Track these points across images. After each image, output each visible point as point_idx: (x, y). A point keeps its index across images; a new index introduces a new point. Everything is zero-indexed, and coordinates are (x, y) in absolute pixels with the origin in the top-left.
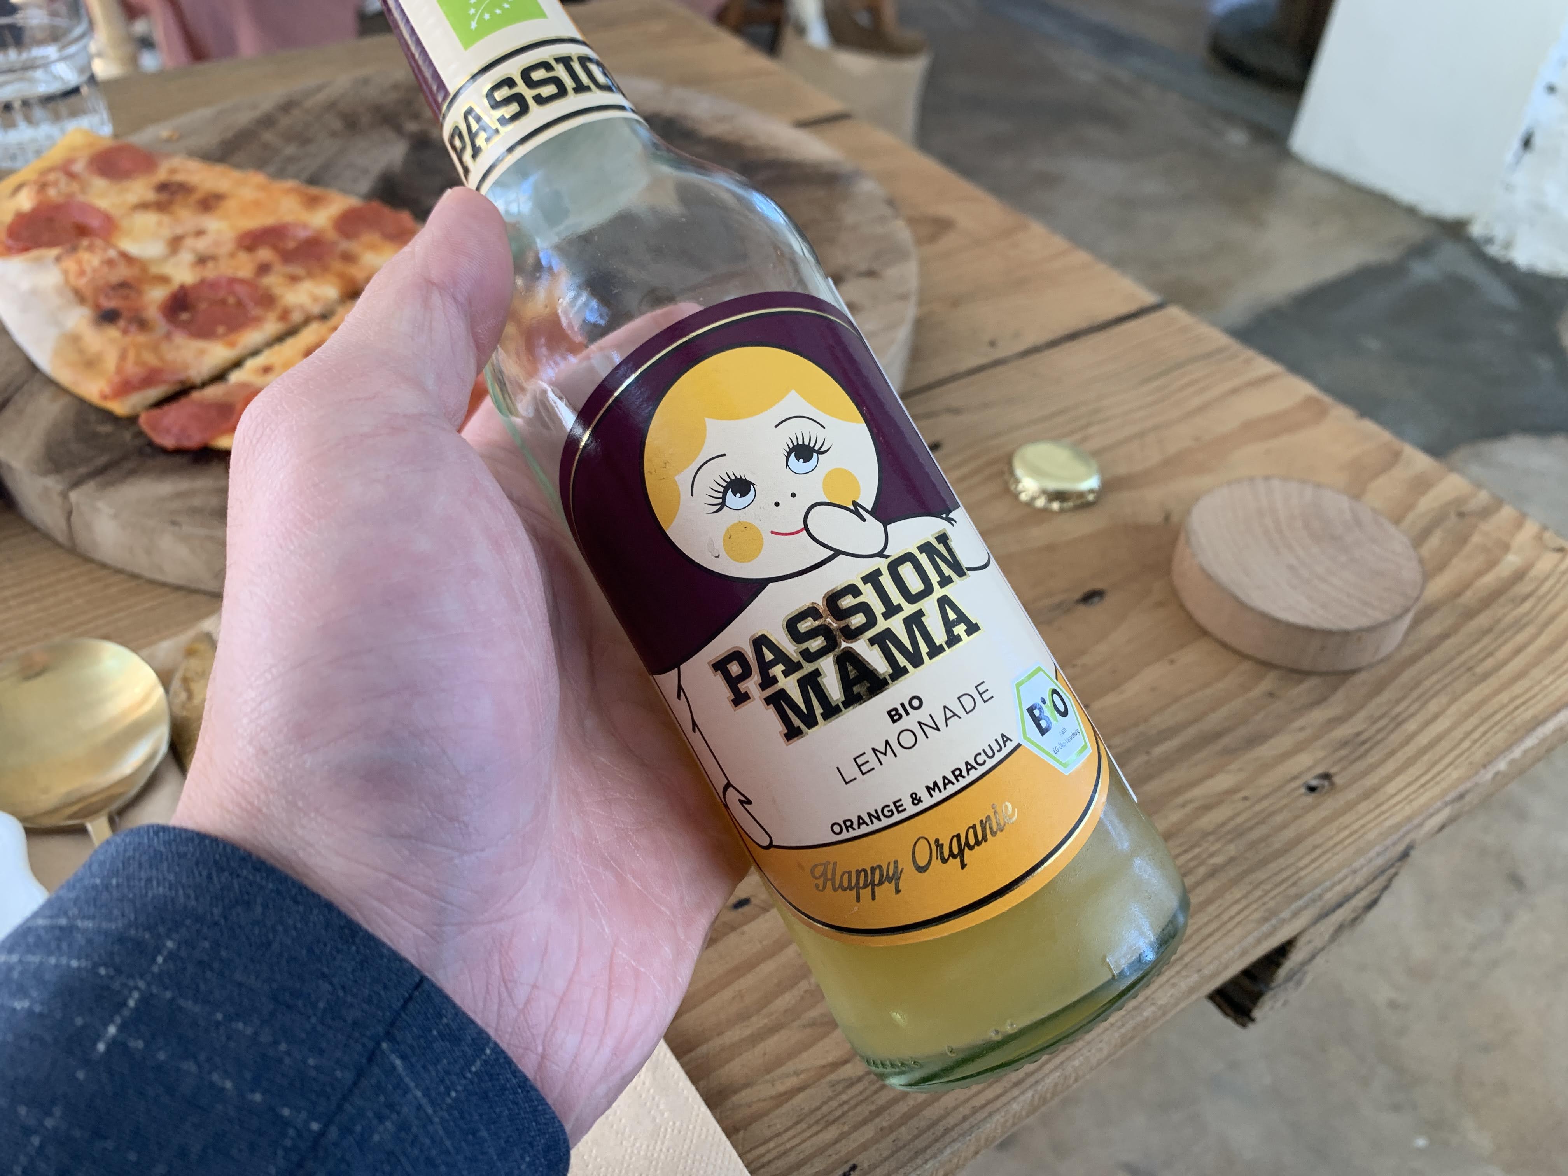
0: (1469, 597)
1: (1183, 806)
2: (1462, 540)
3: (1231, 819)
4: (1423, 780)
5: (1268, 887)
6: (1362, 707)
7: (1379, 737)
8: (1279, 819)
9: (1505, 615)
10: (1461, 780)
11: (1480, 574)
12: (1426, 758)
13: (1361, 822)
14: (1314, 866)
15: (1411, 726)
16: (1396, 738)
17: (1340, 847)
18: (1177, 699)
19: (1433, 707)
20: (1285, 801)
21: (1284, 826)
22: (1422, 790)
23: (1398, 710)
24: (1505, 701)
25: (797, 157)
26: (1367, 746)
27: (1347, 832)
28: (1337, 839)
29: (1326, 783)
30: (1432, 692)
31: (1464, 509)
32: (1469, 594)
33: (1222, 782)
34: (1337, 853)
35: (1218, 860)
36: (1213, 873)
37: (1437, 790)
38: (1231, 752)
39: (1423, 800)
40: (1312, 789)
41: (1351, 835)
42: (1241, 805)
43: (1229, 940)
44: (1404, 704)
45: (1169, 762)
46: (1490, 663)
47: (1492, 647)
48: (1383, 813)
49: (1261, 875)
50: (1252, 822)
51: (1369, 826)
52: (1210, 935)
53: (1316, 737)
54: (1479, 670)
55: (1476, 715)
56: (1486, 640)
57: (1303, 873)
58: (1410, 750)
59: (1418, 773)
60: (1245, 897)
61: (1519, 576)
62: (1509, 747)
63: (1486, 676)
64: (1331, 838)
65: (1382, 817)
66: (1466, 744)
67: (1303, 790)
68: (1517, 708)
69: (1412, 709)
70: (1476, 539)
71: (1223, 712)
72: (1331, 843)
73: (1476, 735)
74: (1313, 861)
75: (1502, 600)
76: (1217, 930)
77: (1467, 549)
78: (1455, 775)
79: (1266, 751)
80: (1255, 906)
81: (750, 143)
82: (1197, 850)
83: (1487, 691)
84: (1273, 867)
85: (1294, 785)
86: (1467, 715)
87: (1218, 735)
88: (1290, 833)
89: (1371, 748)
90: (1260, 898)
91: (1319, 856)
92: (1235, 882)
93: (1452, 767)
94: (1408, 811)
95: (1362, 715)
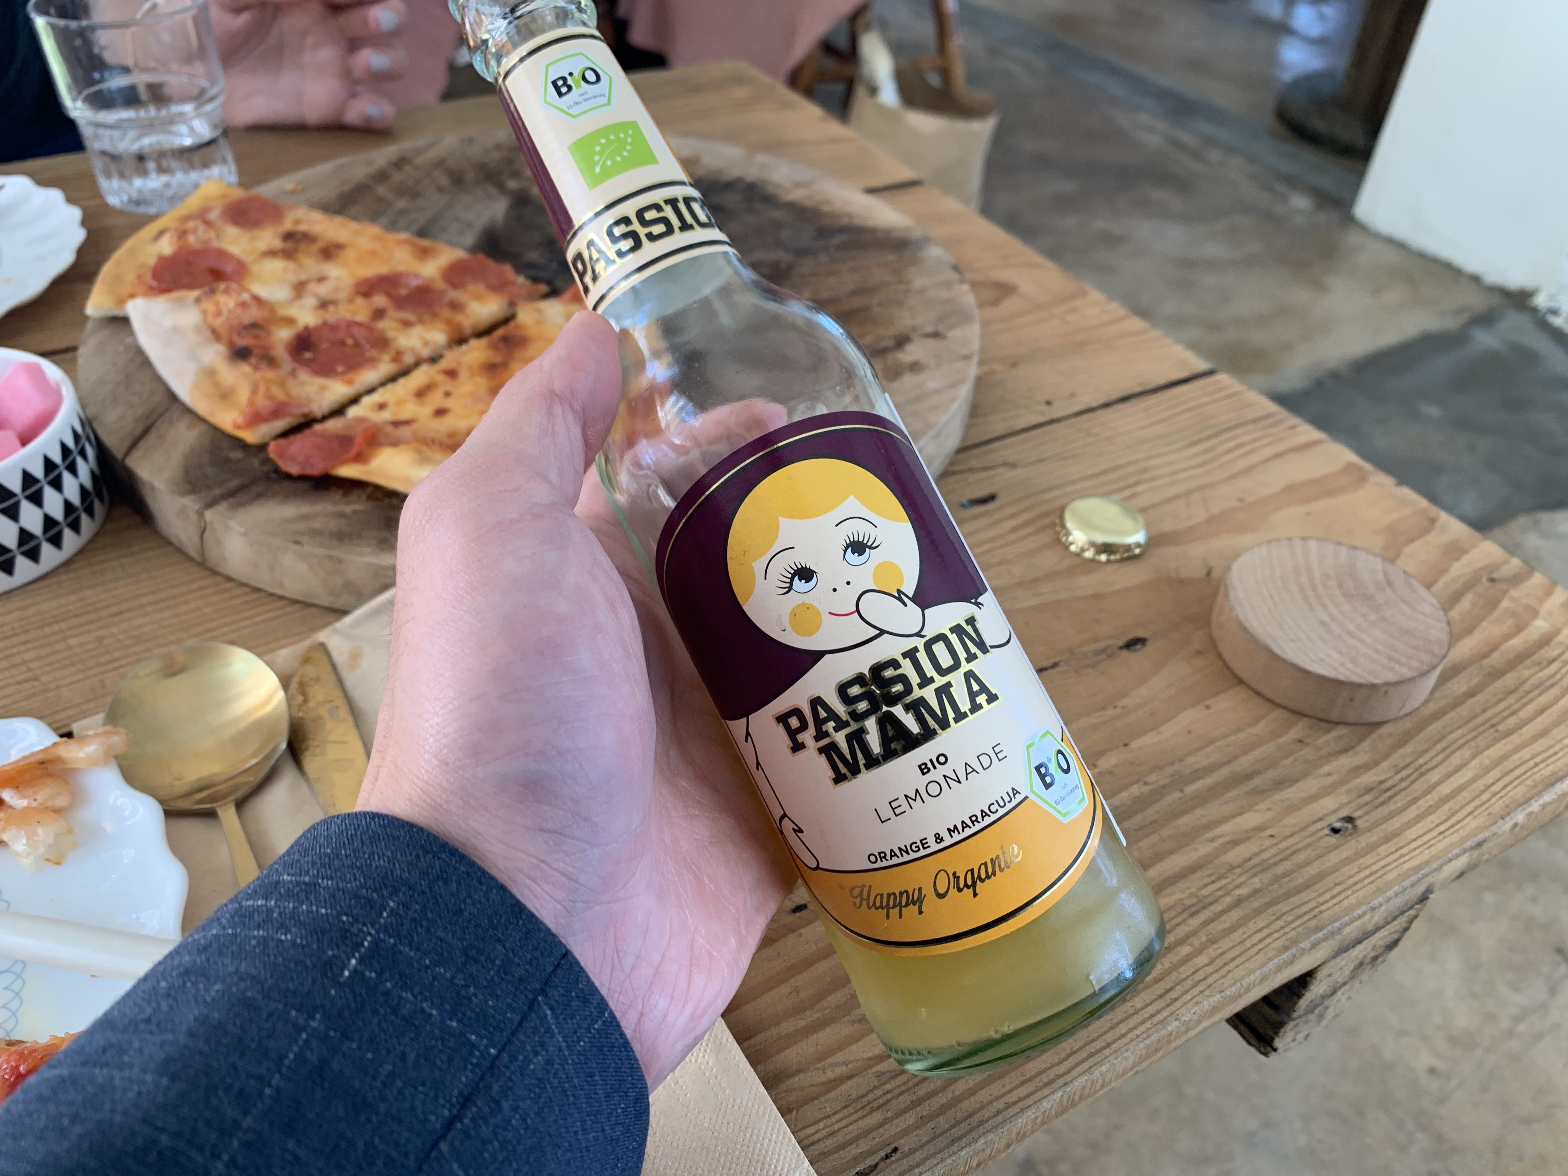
0: (1496, 658)
1: (1212, 840)
2: (1493, 604)
3: (1257, 854)
4: (1442, 828)
5: (1290, 918)
6: (1387, 756)
7: (1403, 785)
8: (1301, 857)
9: (1530, 677)
10: (1480, 829)
11: (1508, 637)
12: (1446, 807)
13: (1383, 863)
14: (1335, 901)
15: (1434, 777)
16: (1418, 787)
17: (1358, 886)
18: (1212, 742)
19: (1456, 759)
20: (1309, 841)
21: (1308, 863)
22: (1441, 837)
23: (1421, 761)
24: (1527, 757)
25: (870, 223)
26: (1390, 793)
27: (1367, 872)
28: (1357, 878)
29: (1350, 826)
30: (1455, 746)
31: (1495, 576)
32: (1496, 655)
33: (1250, 820)
34: (1357, 891)
35: (1244, 891)
36: (1239, 902)
37: (1455, 838)
38: (1260, 793)
39: (1441, 846)
40: (1335, 831)
41: (1371, 874)
42: (1269, 842)
43: (1250, 965)
44: (1427, 757)
45: (1200, 800)
46: (1513, 720)
47: (1516, 707)
48: (1402, 856)
49: (1283, 907)
50: (1277, 858)
51: (1388, 868)
52: (1233, 959)
53: (1342, 782)
54: (1500, 727)
55: (1498, 769)
56: (1511, 699)
57: (1323, 908)
58: (1431, 799)
59: (1438, 822)
60: (1267, 926)
61: (1545, 641)
62: (1527, 801)
63: (1509, 733)
64: (1351, 877)
65: (1402, 860)
66: (1485, 797)
67: (1327, 831)
68: (1537, 764)
69: (1435, 762)
70: (1505, 604)
71: (1257, 753)
72: (1351, 882)
73: (1495, 788)
74: (1333, 897)
75: (1528, 662)
76: (1239, 956)
77: (1497, 613)
78: (1474, 824)
79: (1292, 793)
80: (1276, 935)
81: (825, 208)
82: (1224, 882)
83: (1509, 747)
84: (1296, 900)
85: (1319, 826)
86: (1488, 770)
87: (1249, 776)
88: (1312, 870)
89: (1396, 795)
90: (1282, 928)
91: (1339, 894)
92: (1258, 912)
93: (1471, 817)
94: (1426, 855)
95: (1385, 764)
